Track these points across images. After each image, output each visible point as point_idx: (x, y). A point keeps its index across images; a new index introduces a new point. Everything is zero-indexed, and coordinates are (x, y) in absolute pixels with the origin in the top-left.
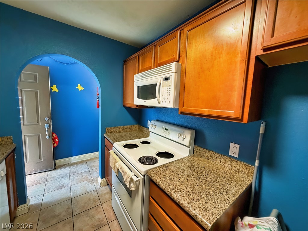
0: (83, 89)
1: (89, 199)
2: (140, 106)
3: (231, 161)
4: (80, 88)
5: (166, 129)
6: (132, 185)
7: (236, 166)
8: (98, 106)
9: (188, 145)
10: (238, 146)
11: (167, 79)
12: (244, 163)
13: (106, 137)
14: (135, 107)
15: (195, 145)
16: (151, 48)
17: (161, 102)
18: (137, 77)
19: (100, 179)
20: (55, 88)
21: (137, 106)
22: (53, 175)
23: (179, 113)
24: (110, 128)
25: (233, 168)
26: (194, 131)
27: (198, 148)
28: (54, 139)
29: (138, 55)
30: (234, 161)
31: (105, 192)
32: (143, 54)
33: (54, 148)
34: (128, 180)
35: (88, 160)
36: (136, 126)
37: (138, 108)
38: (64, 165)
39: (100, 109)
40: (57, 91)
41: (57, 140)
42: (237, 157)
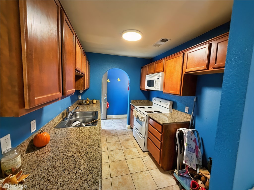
0: (120, 80)
1: (123, 132)
2: (148, 90)
3: (185, 114)
4: (119, 80)
5: (160, 101)
6: (142, 119)
7: (187, 116)
8: (129, 89)
9: (168, 108)
10: (188, 108)
11: (158, 79)
12: (189, 115)
13: (132, 104)
14: (146, 90)
15: (173, 108)
16: (154, 64)
17: (156, 88)
18: (147, 76)
19: (127, 125)
20: (108, 81)
21: (147, 89)
22: (106, 121)
23: (163, 93)
24: (133, 100)
25: (186, 117)
26: (172, 102)
27: (174, 110)
28: (107, 104)
29: (148, 66)
30: (186, 114)
31: (130, 131)
32: (150, 66)
33: (107, 109)
34: (141, 118)
35: (121, 118)
36: (146, 101)
37: (147, 90)
38: (110, 119)
39: (129, 91)
40: (109, 82)
41: (108, 105)
42: (188, 112)
